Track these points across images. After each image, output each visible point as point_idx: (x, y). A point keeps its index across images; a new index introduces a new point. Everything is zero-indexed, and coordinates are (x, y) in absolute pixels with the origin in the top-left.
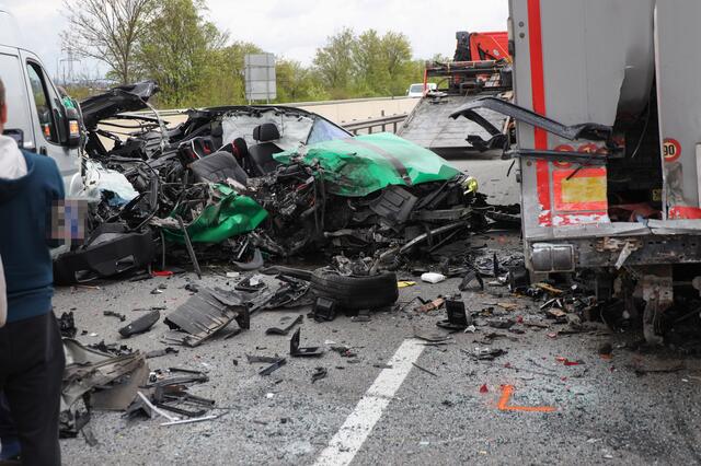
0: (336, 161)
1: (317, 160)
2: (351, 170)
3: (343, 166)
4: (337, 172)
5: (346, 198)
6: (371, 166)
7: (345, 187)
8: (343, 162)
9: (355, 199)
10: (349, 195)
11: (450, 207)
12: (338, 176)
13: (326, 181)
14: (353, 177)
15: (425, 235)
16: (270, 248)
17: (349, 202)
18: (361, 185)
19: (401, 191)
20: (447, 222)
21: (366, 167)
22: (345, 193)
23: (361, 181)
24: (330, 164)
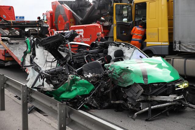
0: (119, 70)
1: (113, 69)
2: (124, 74)
3: (122, 73)
4: (119, 75)
5: (120, 87)
6: (132, 74)
7: (120, 82)
8: (121, 71)
9: (124, 88)
10: (122, 86)
11: (168, 95)
12: (118, 76)
13: (113, 79)
14: (123, 78)
15: (148, 108)
16: (93, 105)
17: (122, 89)
18: (126, 82)
19: (139, 86)
20: (166, 102)
21: (130, 74)
22: (120, 85)
23: (126, 80)
24: (117, 71)
